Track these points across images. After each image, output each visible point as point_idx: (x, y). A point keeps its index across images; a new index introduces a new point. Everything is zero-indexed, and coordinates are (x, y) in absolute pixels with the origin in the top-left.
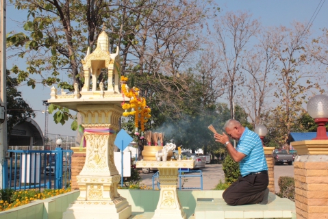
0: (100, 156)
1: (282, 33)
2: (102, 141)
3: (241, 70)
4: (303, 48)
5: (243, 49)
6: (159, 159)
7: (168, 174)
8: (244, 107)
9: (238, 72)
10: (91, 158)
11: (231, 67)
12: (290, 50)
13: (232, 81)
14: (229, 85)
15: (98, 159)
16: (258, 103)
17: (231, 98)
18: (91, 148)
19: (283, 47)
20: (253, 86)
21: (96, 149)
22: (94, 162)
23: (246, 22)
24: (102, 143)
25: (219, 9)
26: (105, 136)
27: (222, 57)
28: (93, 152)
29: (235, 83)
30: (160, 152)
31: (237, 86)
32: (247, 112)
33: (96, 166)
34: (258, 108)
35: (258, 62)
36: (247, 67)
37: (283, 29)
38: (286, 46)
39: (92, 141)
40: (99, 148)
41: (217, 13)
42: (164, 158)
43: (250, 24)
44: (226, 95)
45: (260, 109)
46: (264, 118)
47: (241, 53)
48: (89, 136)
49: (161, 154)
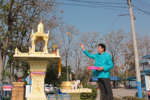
0: (40, 87)
1: (88, 35)
2: (41, 79)
3: (71, 49)
4: (96, 42)
5: (72, 41)
6: (73, 88)
7: (76, 96)
8: (72, 66)
9: (69, 51)
10: (35, 88)
11: (67, 48)
12: (91, 42)
14: (65, 56)
15: (38, 89)
16: (78, 64)
17: (66, 62)
18: (34, 83)
19: (88, 41)
20: (75, 57)
21: (37, 83)
22: (36, 90)
23: (74, 30)
24: (41, 80)
25: (64, 23)
26: (42, 76)
27: (63, 43)
28: (36, 85)
29: (68, 55)
30: (74, 84)
31: (69, 57)
32: (73, 68)
33: (38, 92)
34: (77, 66)
35: (78, 47)
36: (73, 48)
37: (89, 34)
38: (90, 41)
39: (35, 79)
40: (39, 83)
41: (63, 24)
42: (76, 88)
43: (75, 31)
44: (64, 60)
45: (79, 67)
46: (79, 71)
47: (71, 43)
48: (33, 76)
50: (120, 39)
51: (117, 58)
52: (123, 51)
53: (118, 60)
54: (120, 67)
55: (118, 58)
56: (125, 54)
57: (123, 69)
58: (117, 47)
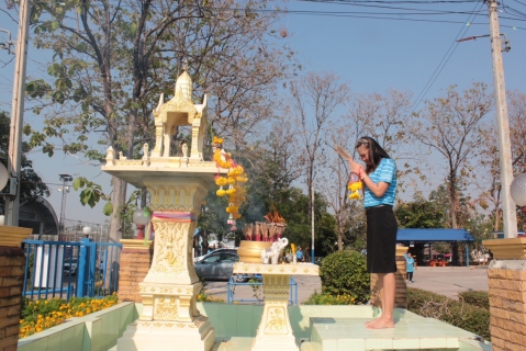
0: (176, 255)
1: (377, 103)
2: (179, 232)
3: (323, 146)
4: (401, 123)
5: (327, 120)
6: (266, 261)
7: (276, 283)
8: (326, 194)
9: (319, 149)
10: (162, 256)
11: (311, 142)
12: (386, 124)
13: (312, 160)
14: (307, 165)
15: (172, 259)
16: (344, 189)
17: (310, 182)
18: (161, 242)
19: (377, 120)
20: (337, 168)
21: (169, 244)
22: (165, 263)
23: (332, 87)
24: (178, 235)
25: (300, 67)
26: (183, 225)
27: (301, 128)
28: (165, 248)
29: (315, 162)
30: (268, 250)
31: (318, 168)
32: (329, 200)
33: (169, 269)
34: (343, 196)
35: (344, 137)
36: (332, 143)
37: (378, 98)
38: (381, 119)
39: (164, 231)
40: (175, 243)
41: (298, 71)
42: (275, 260)
43: (337, 89)
44: (303, 178)
45: (346, 197)
46: (349, 210)
47: (325, 125)
48: (159, 224)
49: (269, 254)
50: (478, 112)
51: (467, 171)
52: (487, 149)
53: (470, 180)
54: (476, 201)
55: (471, 174)
56: (491, 159)
57: (485, 207)
58: (468, 138)
